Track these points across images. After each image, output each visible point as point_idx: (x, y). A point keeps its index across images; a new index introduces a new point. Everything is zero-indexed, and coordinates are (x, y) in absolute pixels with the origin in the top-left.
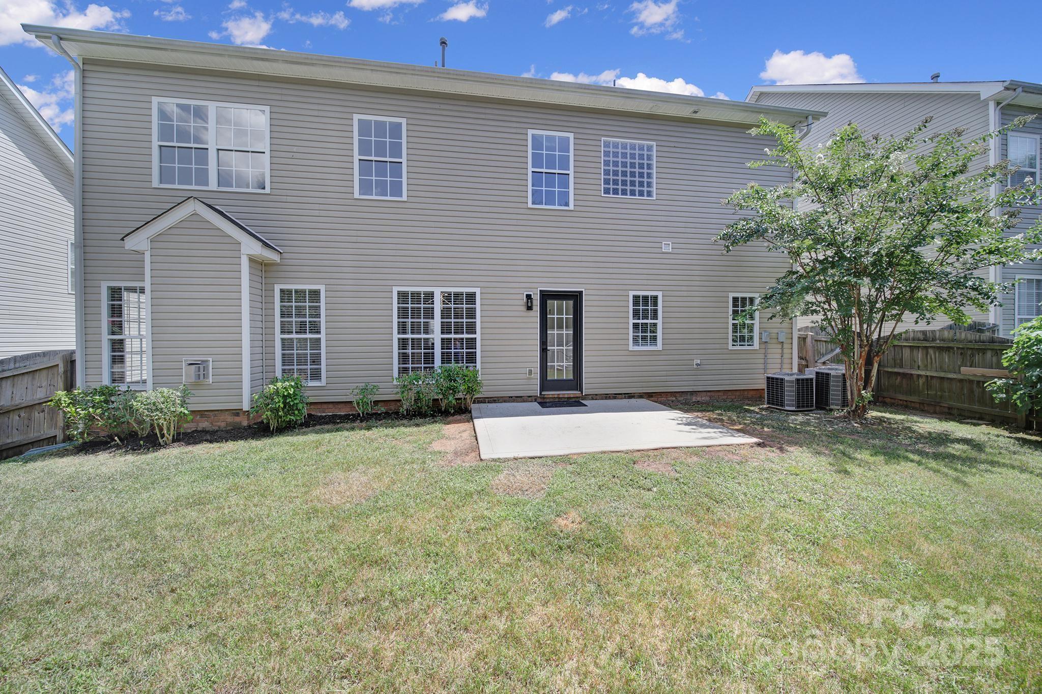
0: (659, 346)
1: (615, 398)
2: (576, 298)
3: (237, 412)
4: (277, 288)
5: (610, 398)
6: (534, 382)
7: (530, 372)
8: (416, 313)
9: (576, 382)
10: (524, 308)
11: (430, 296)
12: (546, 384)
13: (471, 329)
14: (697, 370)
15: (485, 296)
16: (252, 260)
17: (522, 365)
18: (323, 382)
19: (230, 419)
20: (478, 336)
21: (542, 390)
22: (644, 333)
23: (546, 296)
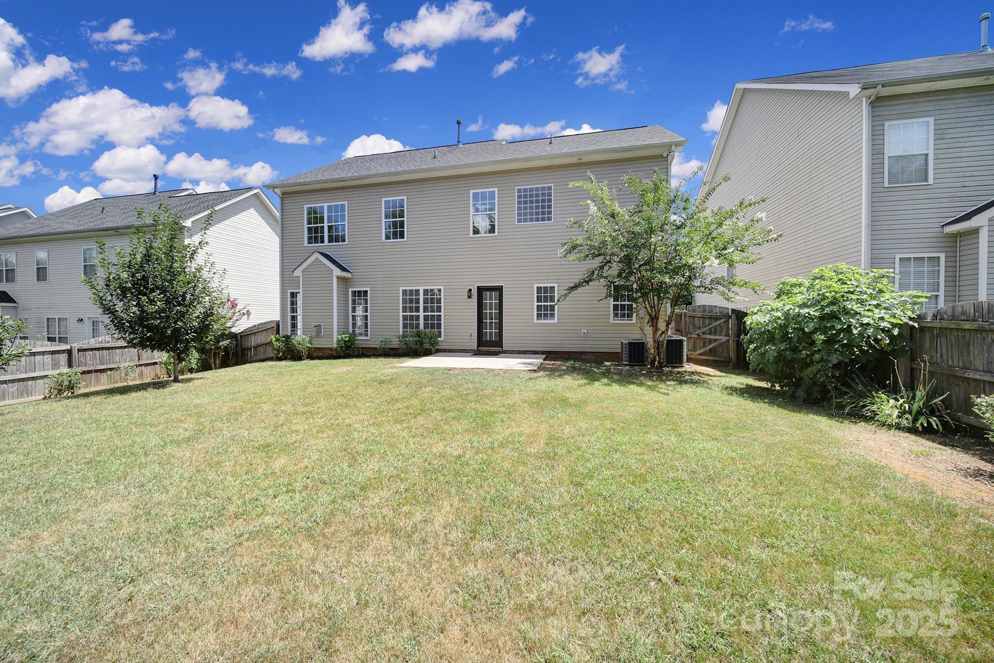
0: (556, 321)
1: (525, 353)
2: (499, 289)
3: (331, 349)
4: (350, 290)
5: (521, 353)
6: (473, 341)
7: (471, 335)
8: (411, 301)
9: (499, 343)
10: (466, 297)
11: (417, 291)
12: (480, 342)
13: (439, 310)
14: (585, 337)
15: (446, 291)
16: (338, 278)
17: (467, 331)
18: (368, 338)
19: (329, 352)
20: (442, 314)
21: (479, 345)
22: (545, 312)
23: (481, 290)
